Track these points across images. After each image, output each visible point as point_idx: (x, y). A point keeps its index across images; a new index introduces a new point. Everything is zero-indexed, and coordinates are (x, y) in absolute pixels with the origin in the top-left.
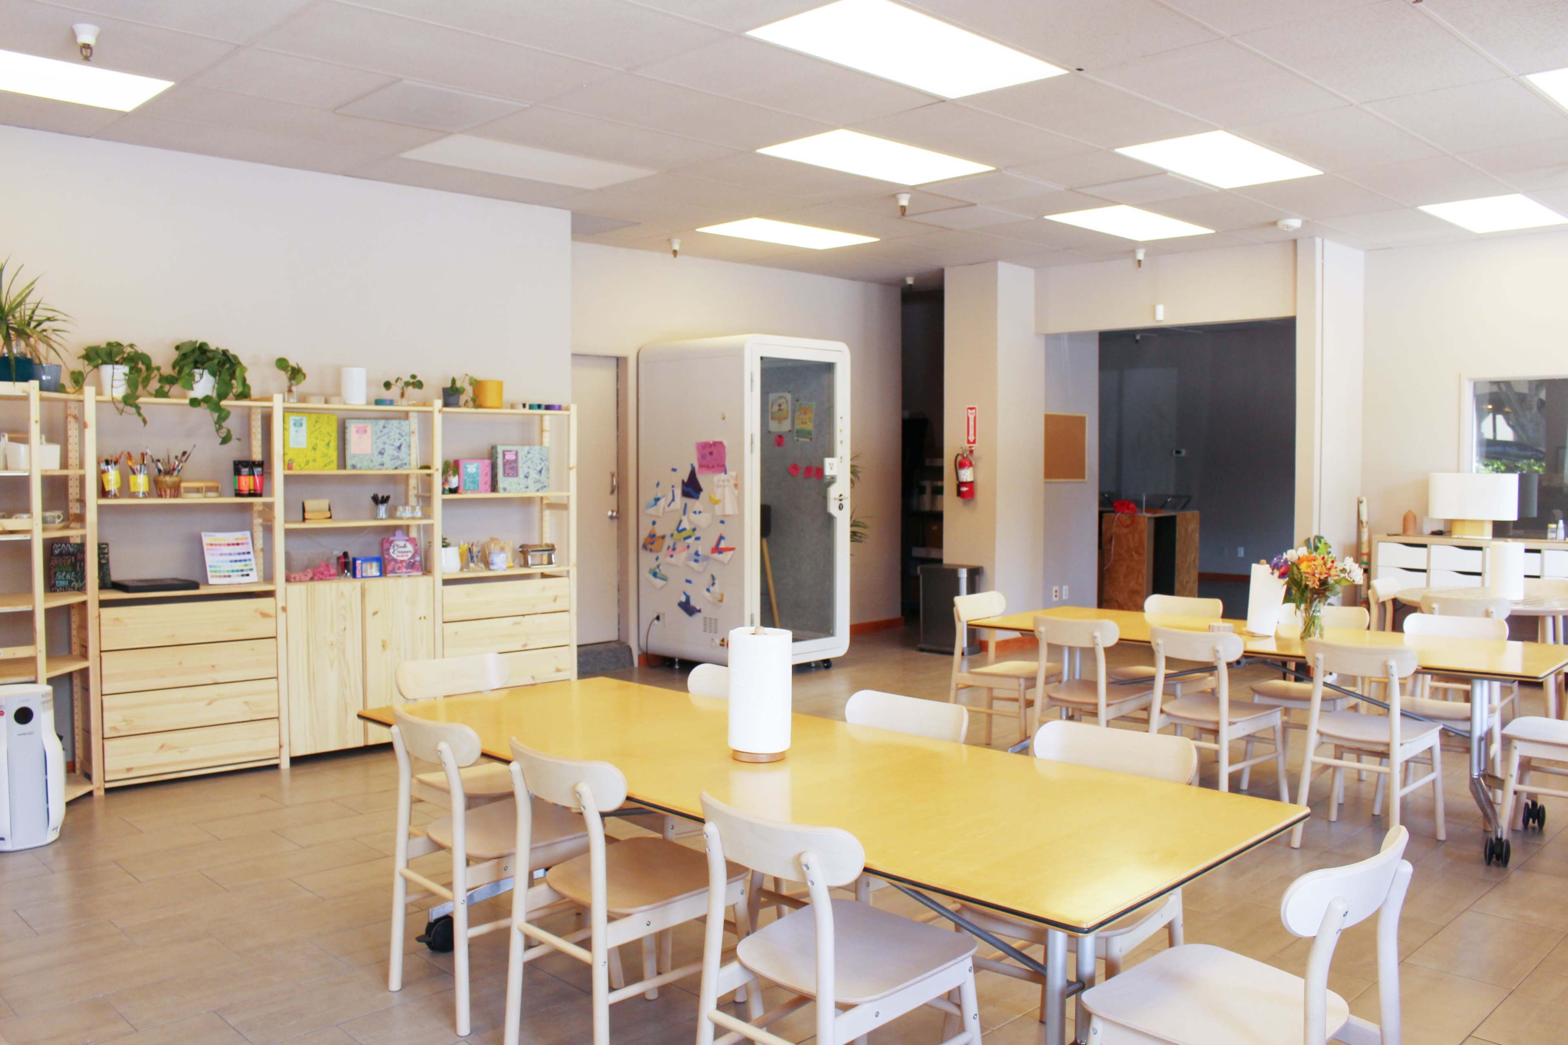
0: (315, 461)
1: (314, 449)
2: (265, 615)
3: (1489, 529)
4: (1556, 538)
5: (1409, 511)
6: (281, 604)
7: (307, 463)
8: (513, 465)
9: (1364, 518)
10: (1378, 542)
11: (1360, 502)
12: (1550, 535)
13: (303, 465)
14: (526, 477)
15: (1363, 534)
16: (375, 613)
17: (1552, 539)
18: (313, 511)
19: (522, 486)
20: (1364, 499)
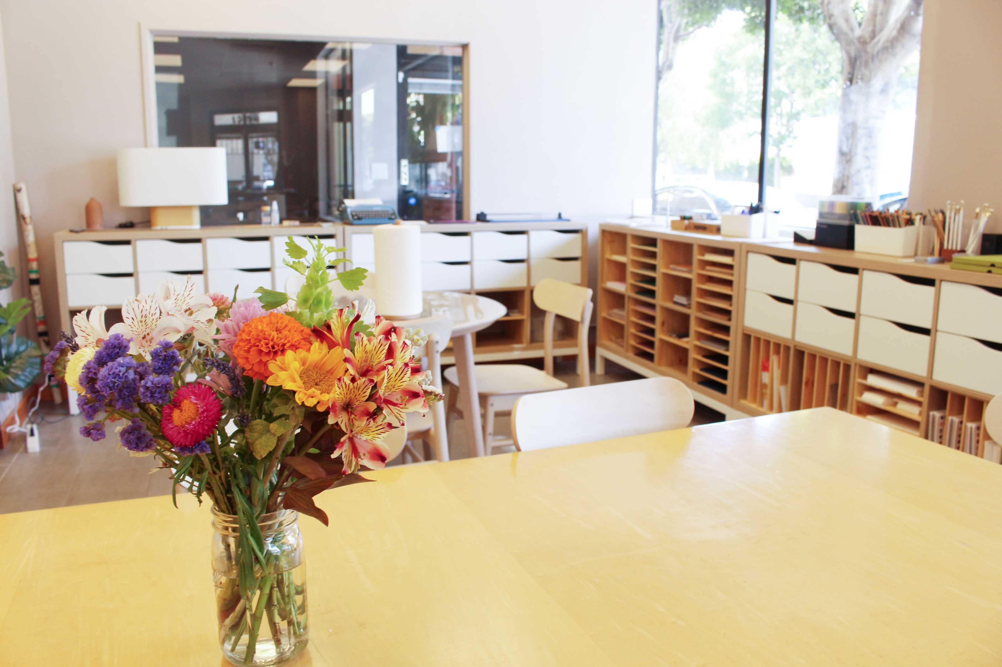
3: (196, 215)
4: (270, 223)
5: (92, 199)
9: (26, 211)
10: (63, 241)
11: (17, 191)
12: (265, 219)
15: (26, 233)
17: (267, 223)
20: (22, 185)
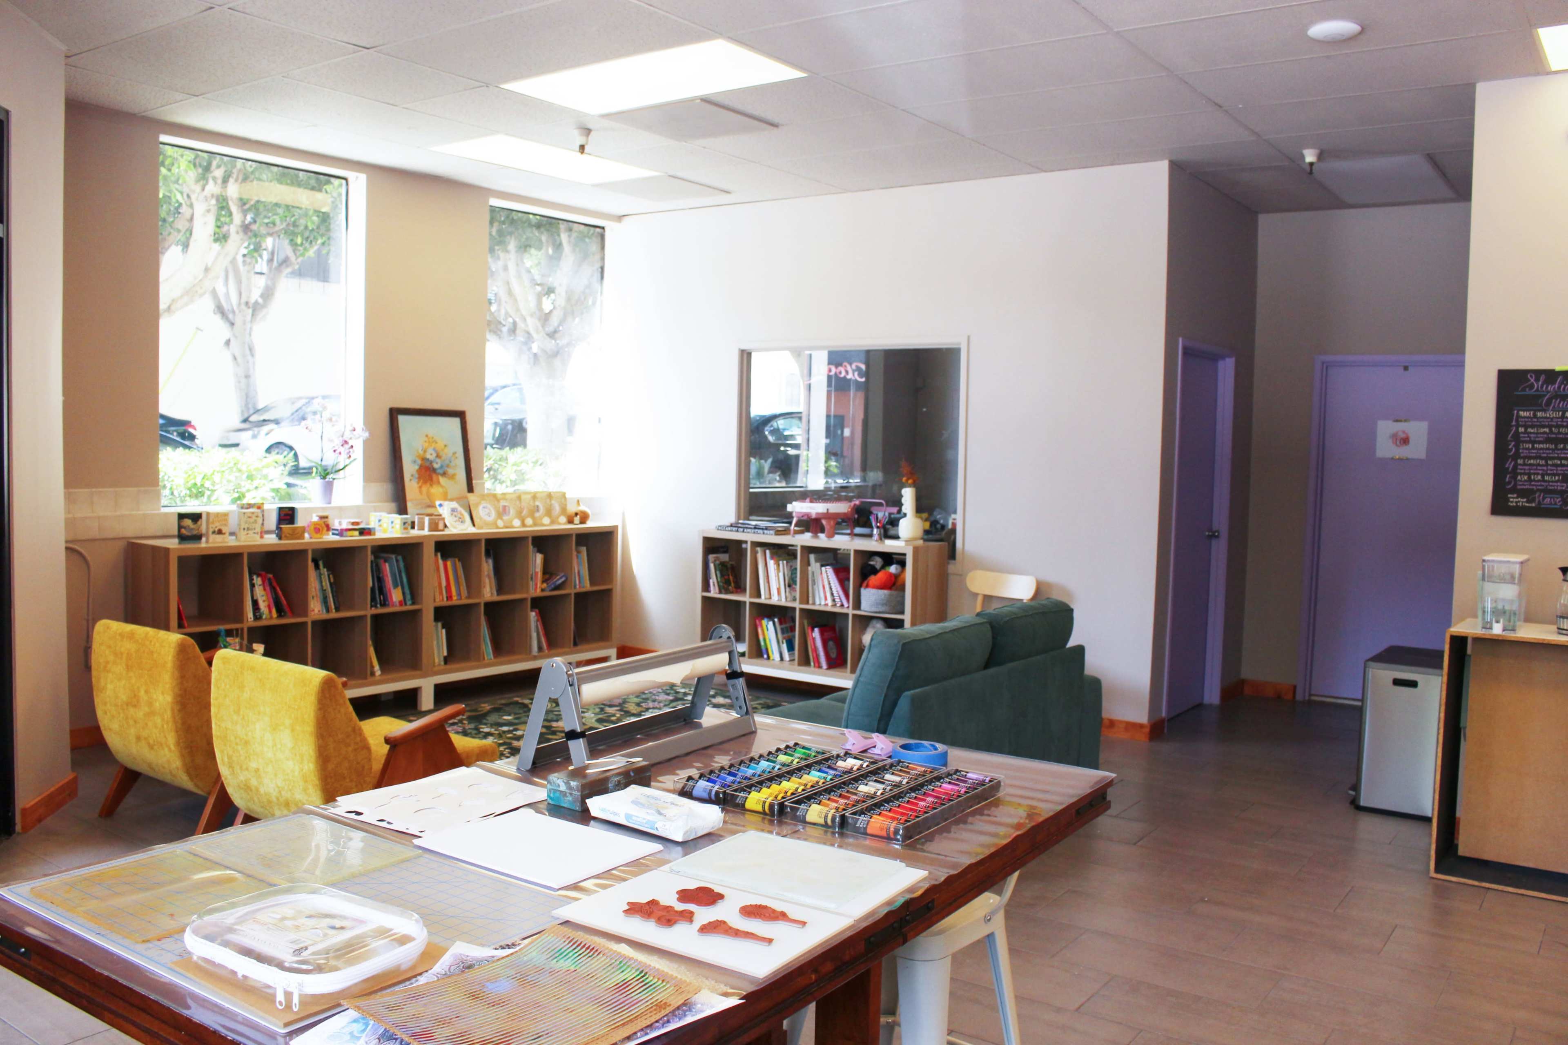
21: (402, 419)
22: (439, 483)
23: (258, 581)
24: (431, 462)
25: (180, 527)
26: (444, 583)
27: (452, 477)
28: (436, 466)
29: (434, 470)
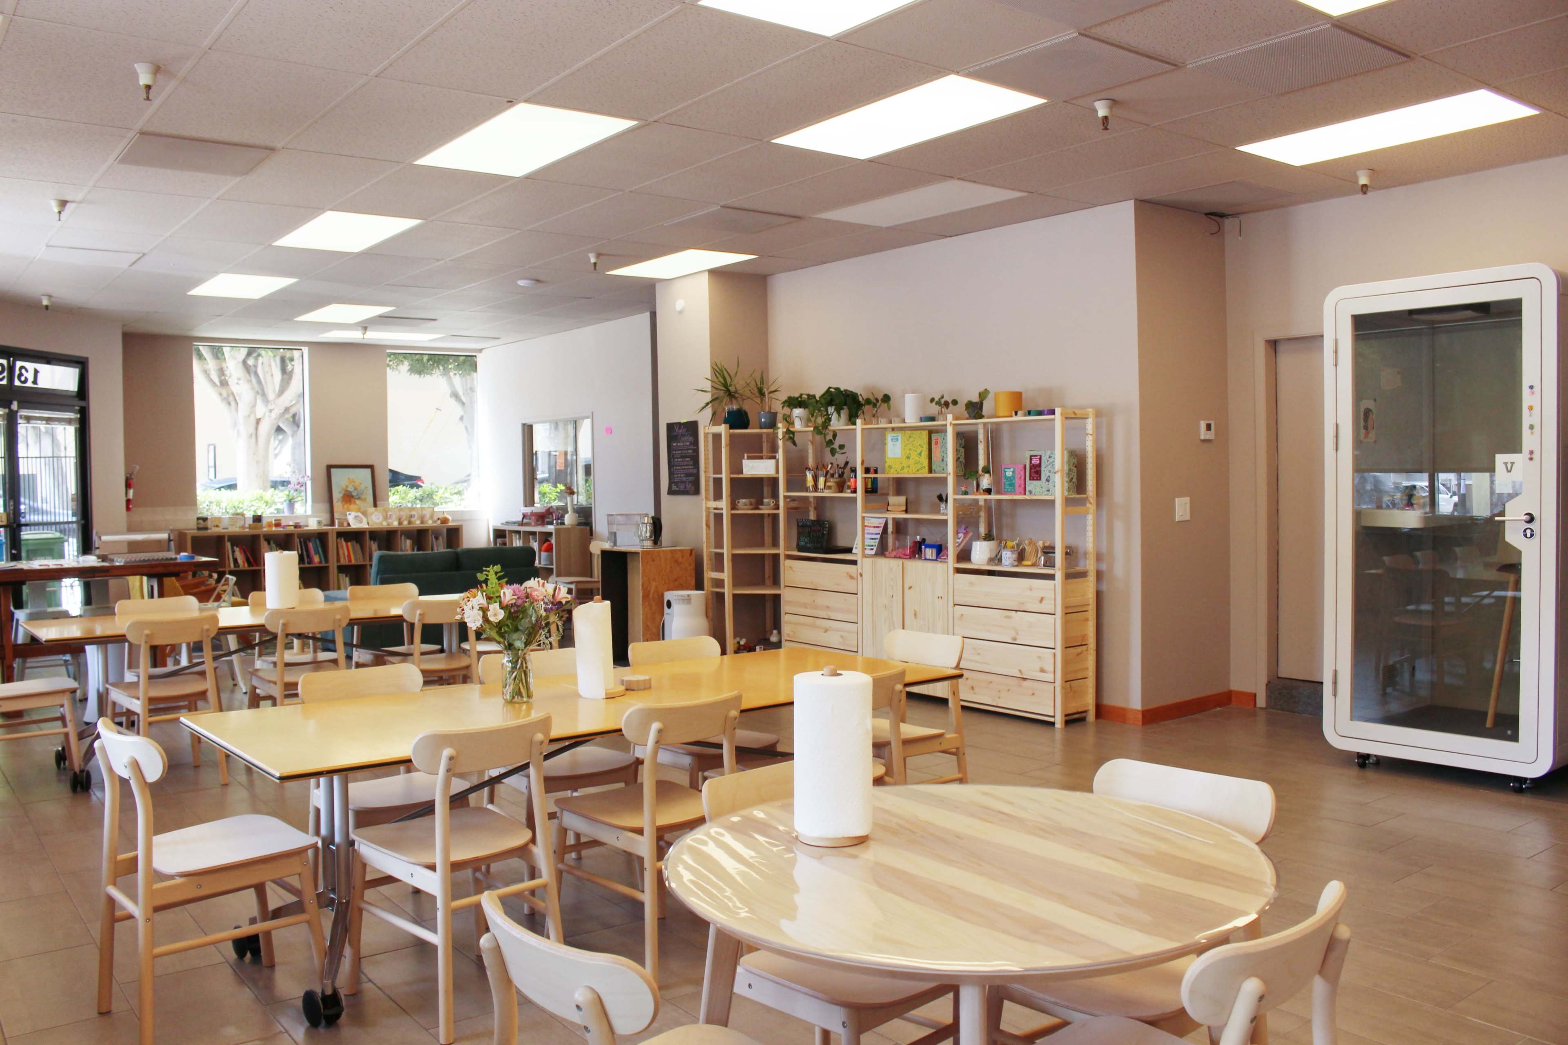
0: (909, 467)
1: (908, 458)
2: (851, 577)
6: (860, 571)
7: (903, 468)
8: (1037, 469)
13: (899, 470)
14: (1048, 480)
16: (910, 588)
18: (894, 505)
19: (1044, 489)
21: (333, 471)
22: (355, 502)
23: (237, 549)
24: (351, 492)
25: (198, 524)
26: (346, 554)
27: (364, 500)
28: (353, 494)
29: (353, 497)
